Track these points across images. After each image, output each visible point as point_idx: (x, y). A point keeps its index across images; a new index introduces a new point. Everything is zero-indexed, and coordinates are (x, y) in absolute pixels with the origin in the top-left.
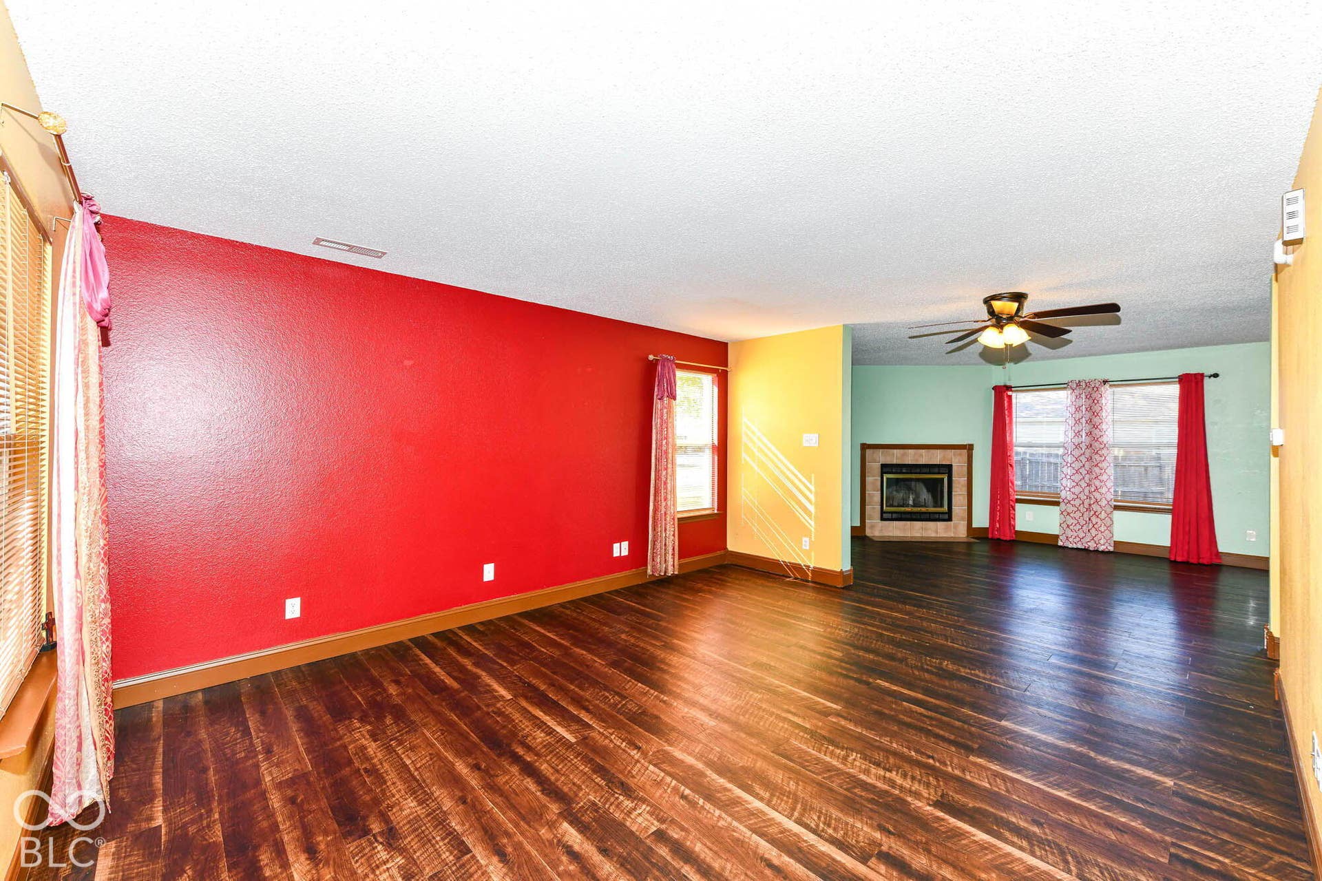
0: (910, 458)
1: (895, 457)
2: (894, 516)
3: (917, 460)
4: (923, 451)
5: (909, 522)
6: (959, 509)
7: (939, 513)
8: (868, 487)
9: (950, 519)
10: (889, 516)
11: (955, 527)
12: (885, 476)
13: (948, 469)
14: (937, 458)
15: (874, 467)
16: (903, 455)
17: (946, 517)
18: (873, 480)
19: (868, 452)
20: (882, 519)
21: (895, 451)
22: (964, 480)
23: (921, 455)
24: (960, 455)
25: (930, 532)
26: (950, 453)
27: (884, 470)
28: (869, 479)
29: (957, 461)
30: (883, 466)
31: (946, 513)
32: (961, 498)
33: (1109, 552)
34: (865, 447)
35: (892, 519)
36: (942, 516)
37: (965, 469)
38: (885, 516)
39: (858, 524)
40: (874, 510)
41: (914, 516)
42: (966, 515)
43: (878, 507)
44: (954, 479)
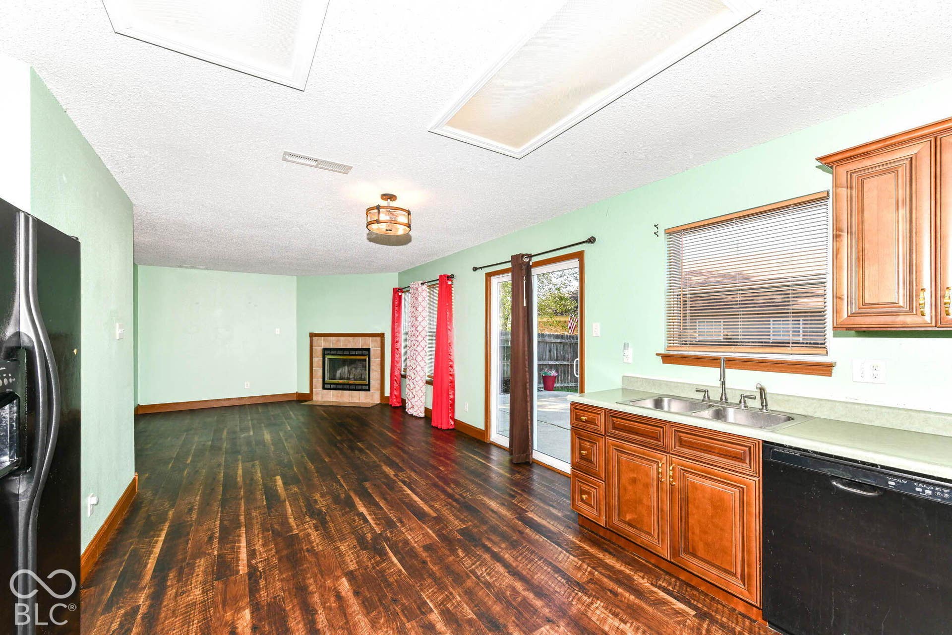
0: (342, 343)
1: (332, 343)
2: (332, 386)
3: (346, 345)
4: (350, 338)
5: (341, 391)
6: (375, 383)
7: (362, 385)
8: (315, 365)
9: (369, 390)
10: (328, 386)
11: (372, 396)
12: (326, 357)
13: (368, 351)
14: (359, 343)
15: (318, 351)
16: (338, 341)
18: (318, 359)
19: (315, 339)
20: (324, 388)
21: (332, 338)
22: (378, 360)
23: (349, 342)
24: (376, 341)
25: (354, 399)
26: (369, 340)
27: (326, 353)
28: (315, 359)
29: (373, 345)
30: (325, 349)
31: (367, 385)
32: (377, 373)
34: (312, 335)
35: (330, 389)
36: (364, 387)
37: (379, 352)
38: (326, 386)
39: (308, 392)
40: (318, 381)
41: (345, 387)
42: (379, 386)
43: (321, 380)
44: (372, 359)
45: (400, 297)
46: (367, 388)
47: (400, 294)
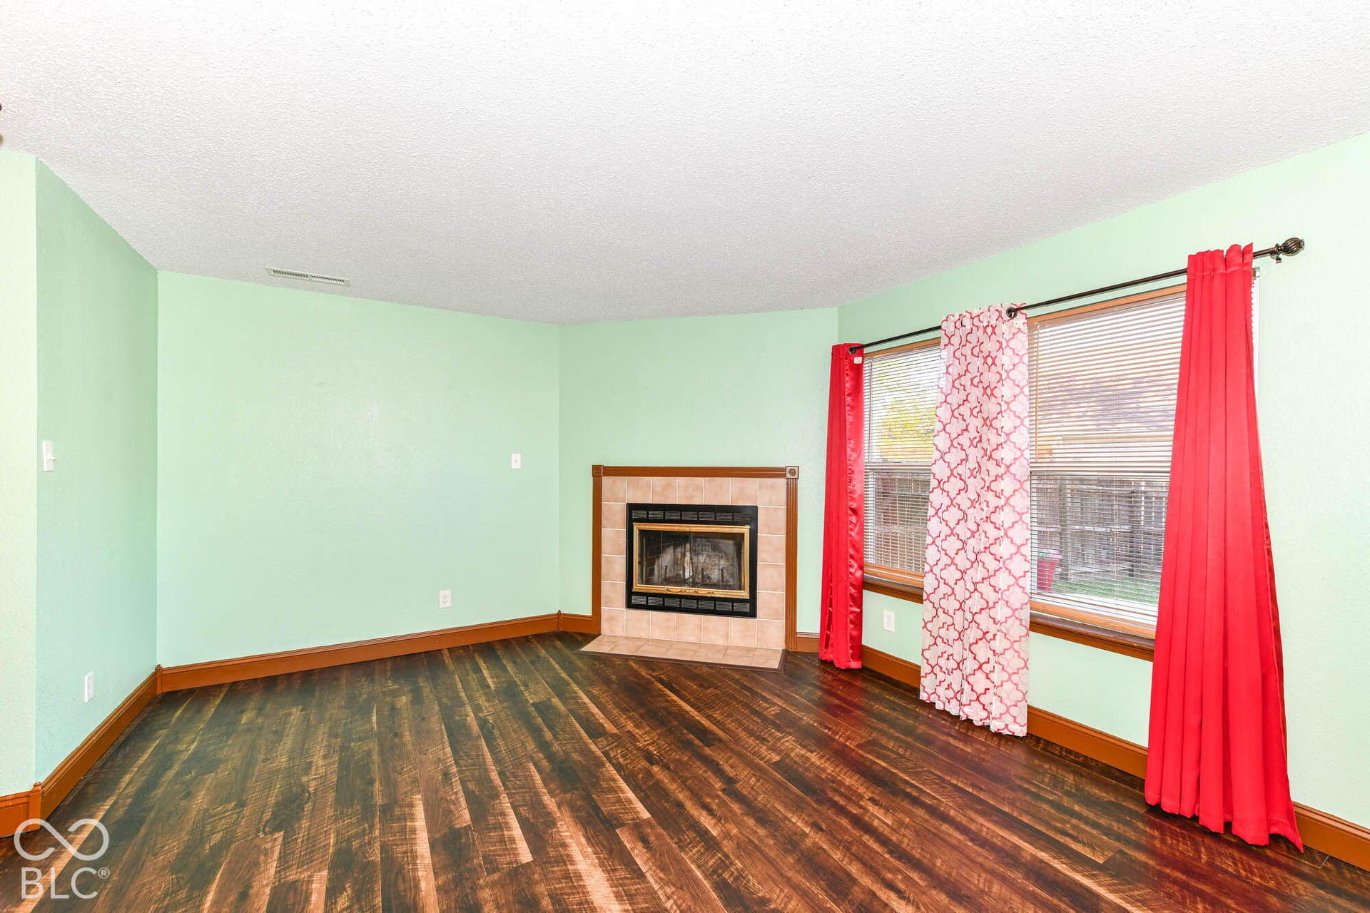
0: (679, 493)
1: (651, 492)
2: (653, 600)
3: (692, 498)
4: (701, 481)
5: (675, 614)
6: (770, 596)
7: (734, 601)
8: (606, 546)
9: (752, 614)
10: (642, 600)
11: (763, 630)
12: (637, 527)
13: (747, 515)
14: (727, 493)
15: (615, 511)
16: (667, 487)
17: (747, 608)
18: (615, 534)
19: (607, 481)
20: (630, 605)
21: (651, 479)
22: (781, 538)
23: (700, 488)
24: (772, 487)
26: (752, 484)
27: (634, 516)
28: (607, 532)
29: (765, 498)
30: (631, 507)
31: (746, 601)
32: (774, 571)
33: (1012, 738)
34: (600, 472)
35: (647, 607)
36: (737, 607)
37: (782, 515)
38: (635, 600)
39: (587, 611)
40: (614, 588)
41: (685, 604)
42: (781, 606)
43: (622, 584)
44: (761, 535)
45: (858, 370)
46: (748, 609)
47: (858, 360)
